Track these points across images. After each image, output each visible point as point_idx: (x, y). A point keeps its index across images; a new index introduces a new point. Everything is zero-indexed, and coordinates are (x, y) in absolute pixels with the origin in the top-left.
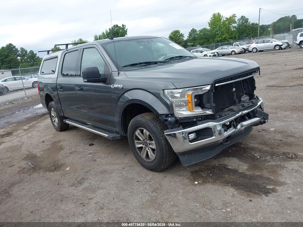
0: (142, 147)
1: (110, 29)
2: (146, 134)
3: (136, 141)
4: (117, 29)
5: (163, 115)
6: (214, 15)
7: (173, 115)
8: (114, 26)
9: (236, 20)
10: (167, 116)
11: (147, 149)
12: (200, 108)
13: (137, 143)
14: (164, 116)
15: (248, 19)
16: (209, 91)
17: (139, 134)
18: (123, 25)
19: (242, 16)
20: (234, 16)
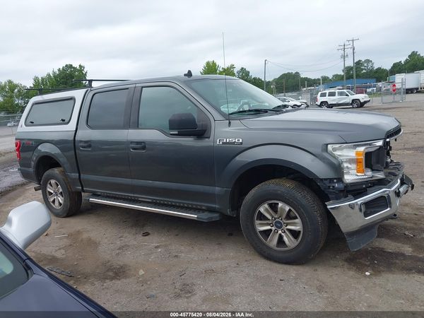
0: (271, 230)
1: (59, 70)
2: (282, 209)
3: (257, 222)
4: (71, 71)
5: (326, 179)
6: (208, 63)
7: (340, 180)
8: (66, 66)
9: (235, 72)
10: (331, 180)
11: (280, 232)
12: (369, 170)
13: (260, 224)
14: (326, 182)
15: (249, 72)
16: (380, 147)
17: (266, 210)
18: (80, 66)
19: (242, 68)
20: (232, 66)
